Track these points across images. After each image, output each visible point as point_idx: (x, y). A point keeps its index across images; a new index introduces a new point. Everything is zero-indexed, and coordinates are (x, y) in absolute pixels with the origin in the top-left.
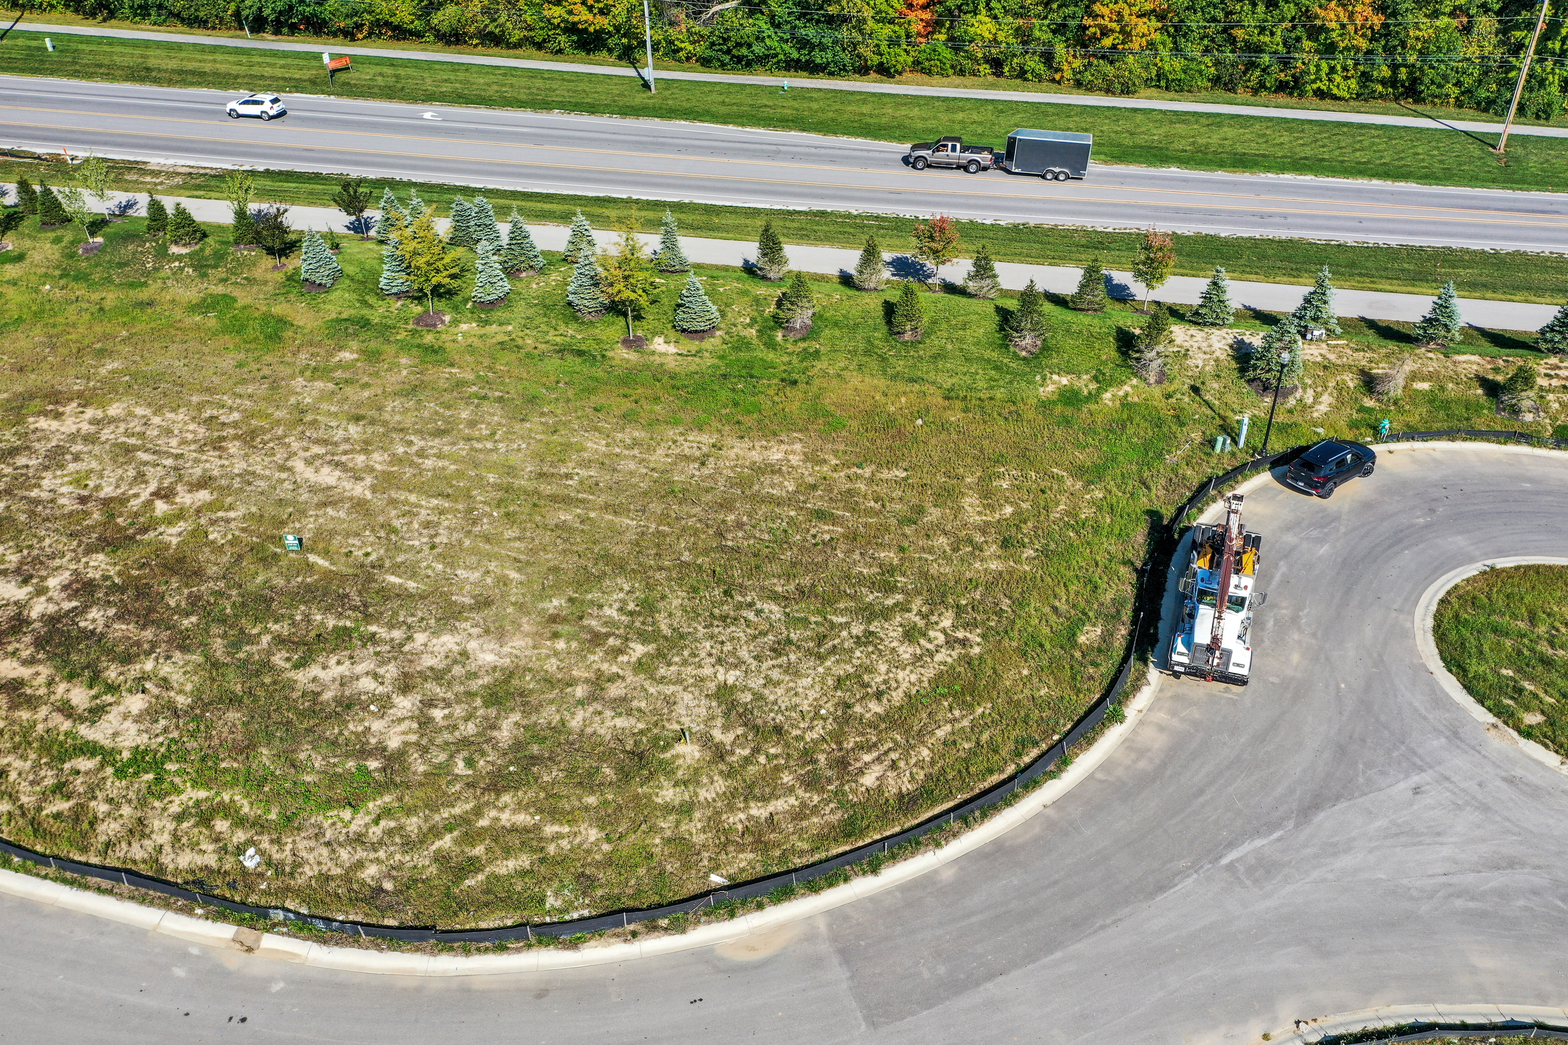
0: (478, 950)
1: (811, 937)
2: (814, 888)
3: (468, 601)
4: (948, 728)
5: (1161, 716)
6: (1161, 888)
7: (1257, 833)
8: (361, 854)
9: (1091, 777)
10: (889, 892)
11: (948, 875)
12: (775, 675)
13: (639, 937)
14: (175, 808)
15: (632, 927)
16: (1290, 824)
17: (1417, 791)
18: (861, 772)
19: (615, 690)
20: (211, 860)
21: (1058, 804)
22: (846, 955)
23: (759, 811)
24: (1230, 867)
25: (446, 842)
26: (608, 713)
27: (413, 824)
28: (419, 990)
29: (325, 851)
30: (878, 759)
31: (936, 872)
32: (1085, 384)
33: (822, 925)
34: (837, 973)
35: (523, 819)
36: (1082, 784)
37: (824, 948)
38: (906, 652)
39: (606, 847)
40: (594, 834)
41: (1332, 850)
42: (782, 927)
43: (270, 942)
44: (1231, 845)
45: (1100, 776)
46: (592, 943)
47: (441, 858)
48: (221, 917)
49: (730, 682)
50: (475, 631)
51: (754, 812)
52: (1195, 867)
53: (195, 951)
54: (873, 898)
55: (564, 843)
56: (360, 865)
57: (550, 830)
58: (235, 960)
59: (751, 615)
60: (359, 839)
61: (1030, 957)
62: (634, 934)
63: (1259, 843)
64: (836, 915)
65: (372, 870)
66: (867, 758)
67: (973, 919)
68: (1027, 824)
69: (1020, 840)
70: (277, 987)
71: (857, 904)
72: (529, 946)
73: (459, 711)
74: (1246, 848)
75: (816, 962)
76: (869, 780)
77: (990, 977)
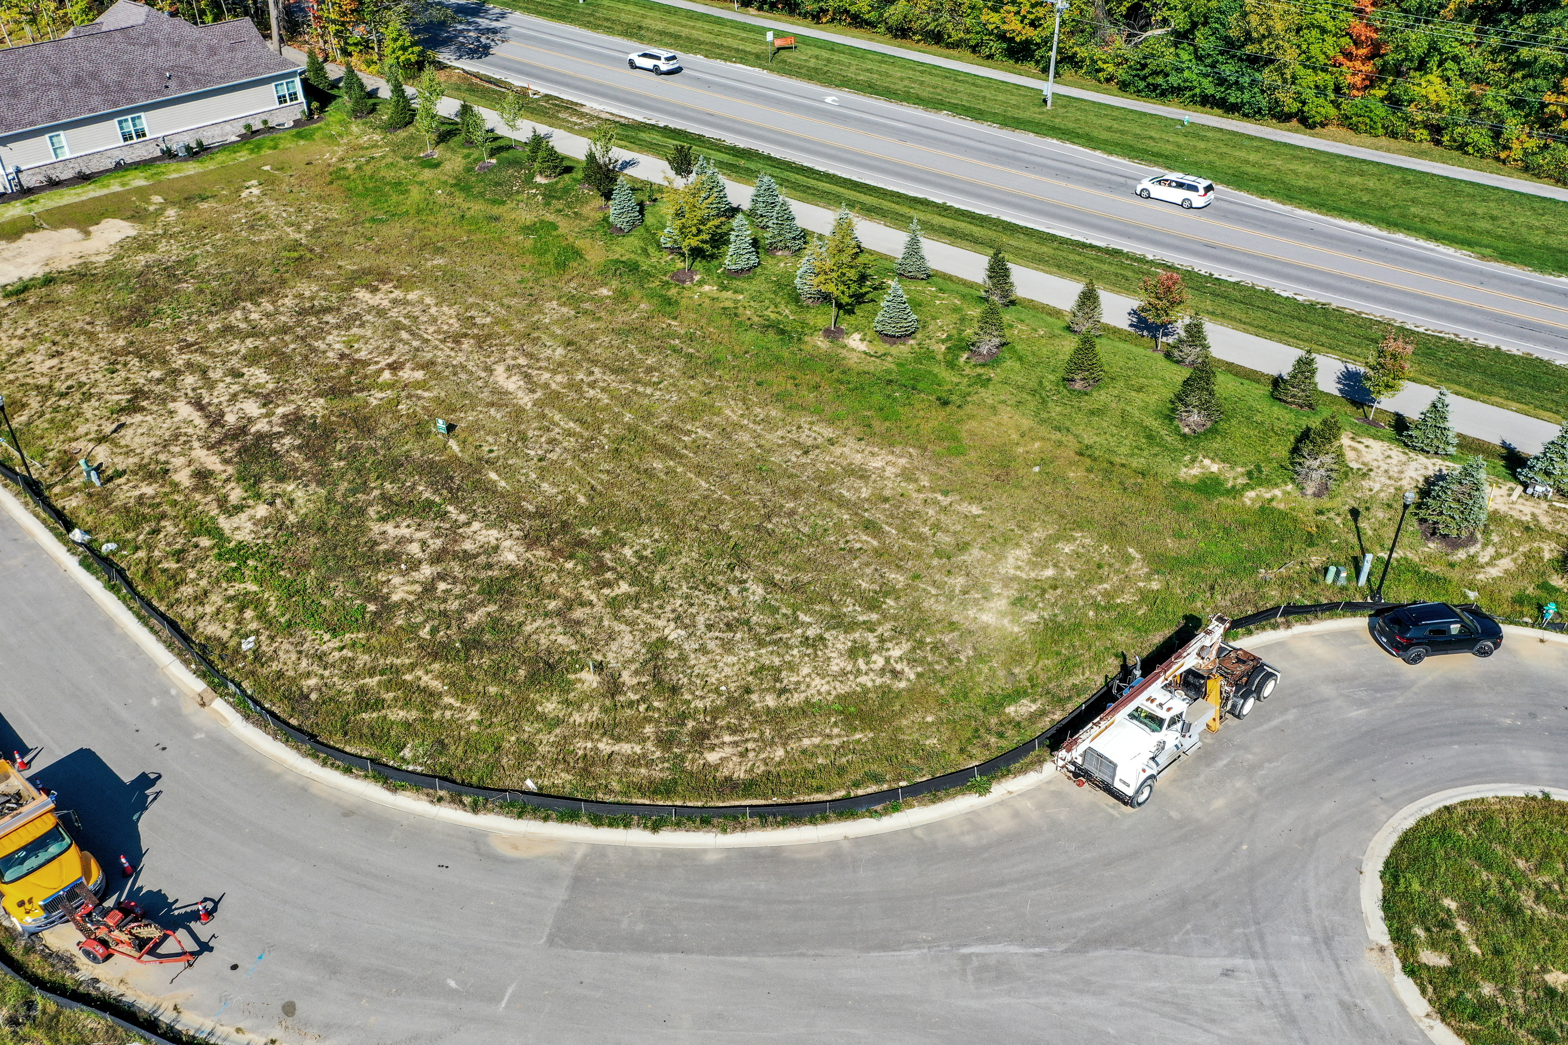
0: (332, 765)
1: (563, 859)
2: (597, 821)
3: (532, 508)
4: (817, 740)
5: (1026, 804)
6: (884, 947)
7: (1022, 941)
8: (314, 667)
9: (910, 830)
10: (653, 851)
11: (712, 858)
12: (711, 645)
13: (442, 803)
14: (231, 592)
15: (442, 793)
16: (1061, 947)
18: (712, 748)
19: (579, 613)
20: (225, 635)
21: (858, 841)
22: (578, 883)
23: (605, 746)
24: (966, 959)
25: (372, 682)
26: (560, 629)
27: (364, 659)
28: (277, 776)
29: (294, 656)
30: (735, 744)
31: (705, 851)
32: (1234, 476)
33: (580, 853)
34: (560, 893)
35: (436, 685)
36: (895, 833)
37: (567, 870)
38: (838, 664)
39: (474, 728)
40: (474, 715)
41: (1084, 986)
42: (551, 841)
43: (219, 705)
44: (985, 939)
45: (919, 833)
46: (408, 793)
47: (361, 692)
48: (203, 676)
49: (670, 638)
50: (517, 533)
51: (601, 746)
52: (932, 943)
53: (173, 692)
54: (636, 851)
55: (448, 714)
56: (308, 675)
57: (447, 700)
58: (190, 708)
59: (734, 590)
60: (320, 657)
61: (718, 951)
62: (440, 799)
63: (1014, 949)
64: (598, 851)
65: (312, 682)
66: (727, 738)
67: (701, 901)
68: (817, 846)
69: (798, 856)
70: (198, 736)
71: (618, 849)
72: (366, 777)
73: (457, 590)
74: (1000, 948)
75: (551, 878)
76: (712, 757)
77: (672, 950)
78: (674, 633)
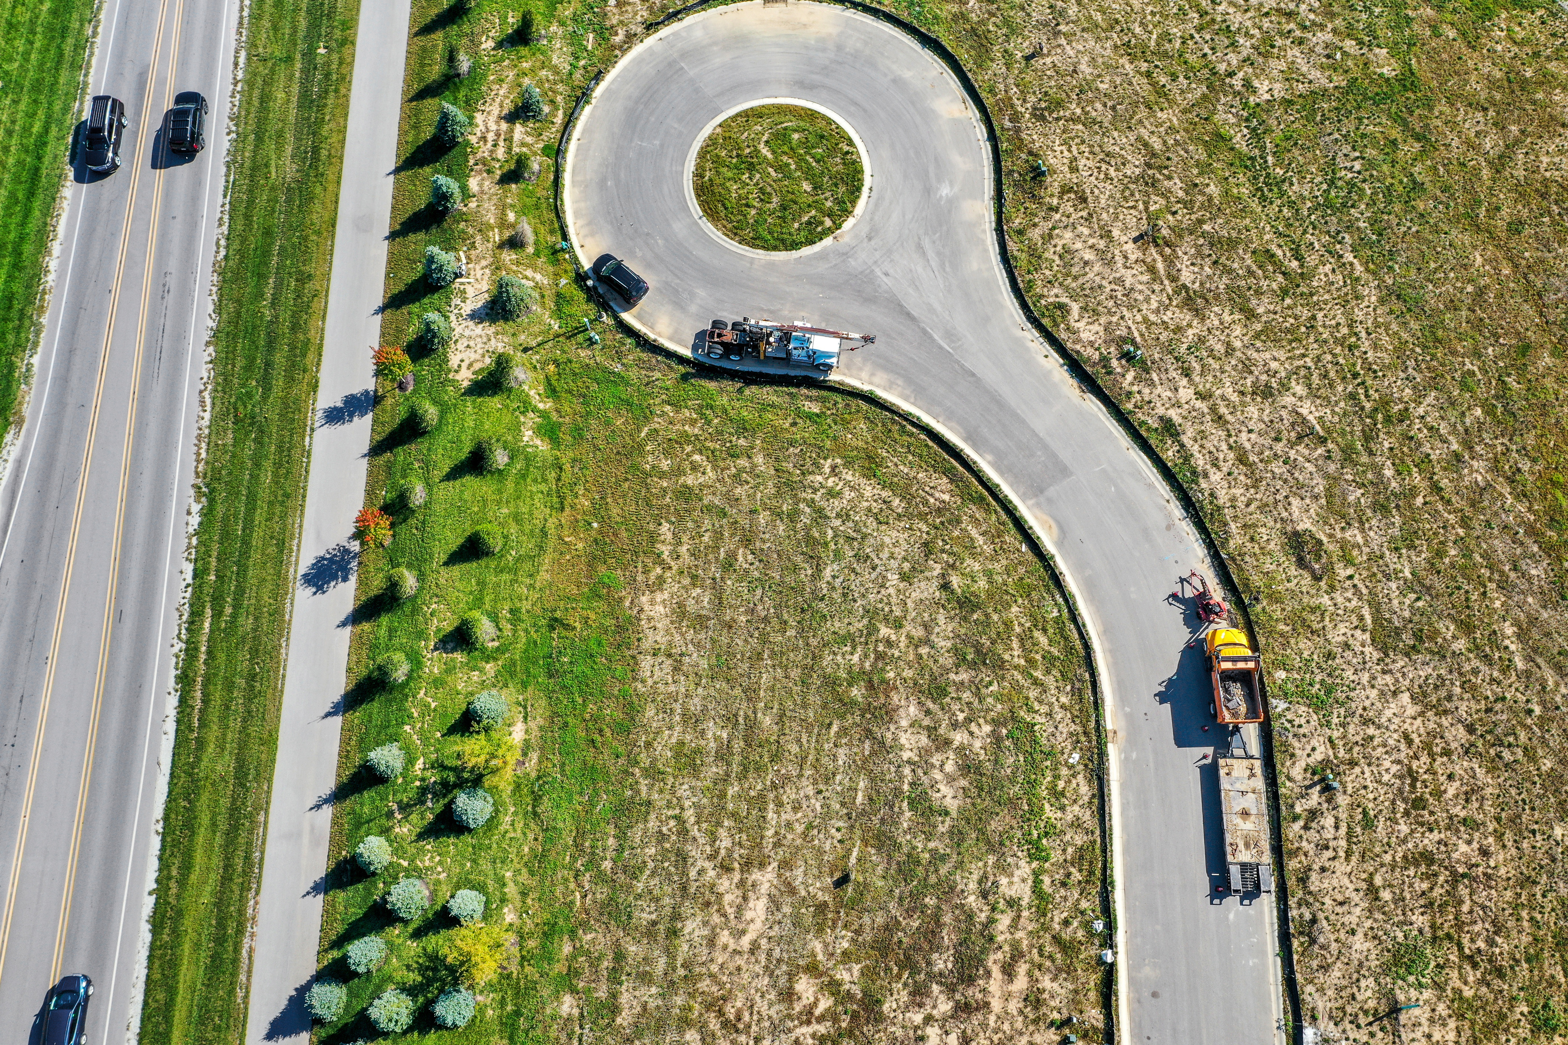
0: (1087, 634)
1: (1038, 505)
2: (1015, 509)
5: (864, 375)
6: (973, 375)
7: (931, 337)
8: (1057, 708)
9: (914, 404)
10: (1006, 480)
11: (989, 457)
13: (1061, 571)
15: (1058, 575)
16: (922, 325)
17: (886, 274)
18: (941, 501)
20: (1080, 777)
22: (1042, 491)
23: (980, 540)
24: (953, 348)
25: (1038, 674)
28: (1110, 651)
29: (1060, 726)
30: (932, 495)
31: (989, 462)
32: (530, 420)
33: (1030, 502)
34: (1051, 491)
35: (1015, 644)
36: (920, 407)
37: (1042, 499)
39: (1020, 601)
40: (1015, 609)
41: (931, 311)
42: (1036, 517)
43: (1110, 725)
44: (941, 348)
45: (912, 400)
46: (1070, 590)
47: (1048, 672)
48: (1105, 755)
51: (981, 543)
52: (958, 362)
53: (1123, 756)
54: (1011, 485)
55: (1023, 621)
56: (1062, 707)
57: (1018, 629)
58: (1121, 735)
60: (1050, 715)
61: (1023, 422)
63: (936, 337)
64: (1023, 498)
66: (932, 500)
67: (1010, 445)
68: (951, 429)
70: (1127, 709)
71: (1016, 491)
72: (1079, 614)
74: (941, 343)
75: (1049, 501)
76: (946, 497)
77: (1037, 435)
78: (893, 578)
